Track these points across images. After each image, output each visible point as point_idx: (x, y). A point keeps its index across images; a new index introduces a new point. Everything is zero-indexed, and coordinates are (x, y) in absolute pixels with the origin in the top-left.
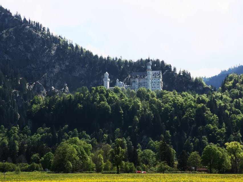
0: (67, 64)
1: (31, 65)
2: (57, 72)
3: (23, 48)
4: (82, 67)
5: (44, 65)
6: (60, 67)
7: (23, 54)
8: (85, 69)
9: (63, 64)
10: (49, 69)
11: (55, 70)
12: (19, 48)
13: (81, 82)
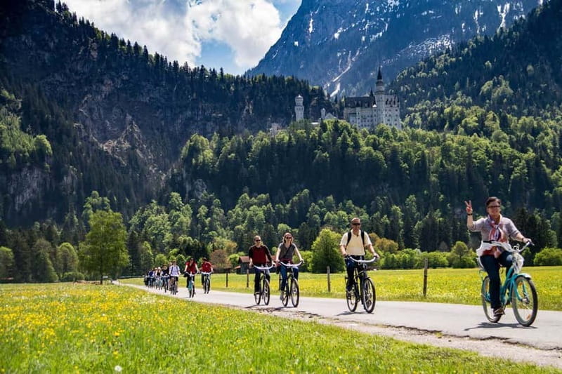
0: (125, 77)
1: (53, 76)
2: (107, 93)
3: (31, 41)
4: (156, 85)
5: (78, 78)
6: (113, 82)
7: (32, 54)
8: (162, 89)
9: (118, 78)
10: (91, 86)
11: (104, 88)
12: (23, 40)
13: (158, 113)
